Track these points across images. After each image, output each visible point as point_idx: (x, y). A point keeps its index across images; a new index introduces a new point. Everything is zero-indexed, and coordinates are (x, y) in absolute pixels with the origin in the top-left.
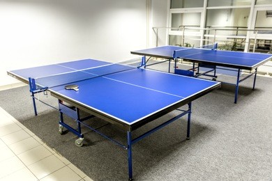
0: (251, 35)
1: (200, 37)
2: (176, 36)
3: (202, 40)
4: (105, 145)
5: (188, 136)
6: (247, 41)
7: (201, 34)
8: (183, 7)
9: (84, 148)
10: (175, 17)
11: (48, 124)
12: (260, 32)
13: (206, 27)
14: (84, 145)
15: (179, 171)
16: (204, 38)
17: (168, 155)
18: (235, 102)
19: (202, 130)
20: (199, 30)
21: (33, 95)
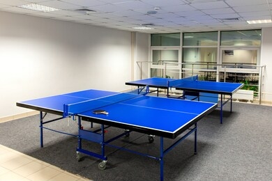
0: (220, 69)
1: (179, 70)
2: (156, 69)
3: (180, 72)
4: (126, 166)
5: (195, 151)
6: (218, 73)
7: (179, 67)
8: (161, 45)
9: (108, 170)
10: (155, 53)
11: (60, 154)
12: (228, 67)
13: (183, 62)
14: (106, 168)
15: (198, 178)
16: (182, 71)
17: (184, 167)
18: (221, 123)
19: (204, 145)
20: (177, 65)
21: (41, 126)
